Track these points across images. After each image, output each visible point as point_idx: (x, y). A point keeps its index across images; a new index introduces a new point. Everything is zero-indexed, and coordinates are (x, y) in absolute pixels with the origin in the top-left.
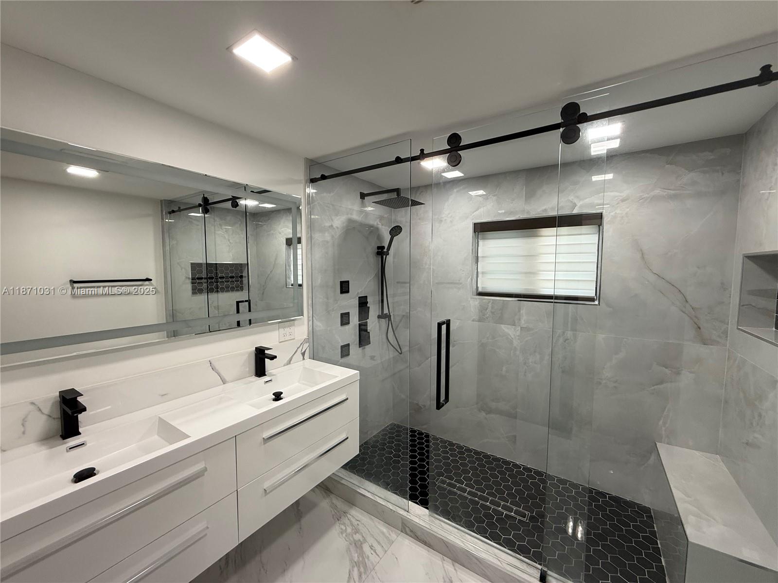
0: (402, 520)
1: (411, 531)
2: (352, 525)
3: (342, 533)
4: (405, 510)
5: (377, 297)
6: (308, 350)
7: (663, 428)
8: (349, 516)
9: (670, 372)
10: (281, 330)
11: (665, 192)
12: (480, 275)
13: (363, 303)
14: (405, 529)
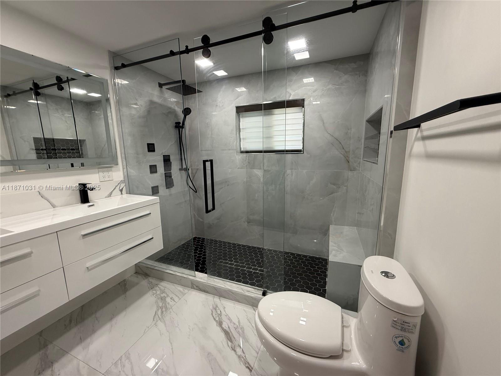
0: (191, 281)
1: (197, 287)
2: (161, 290)
3: (153, 295)
4: (193, 276)
5: (178, 156)
6: (124, 188)
7: (333, 217)
8: (159, 286)
9: (336, 187)
10: (101, 174)
11: (334, 86)
12: (242, 140)
13: (167, 160)
14: (193, 287)
